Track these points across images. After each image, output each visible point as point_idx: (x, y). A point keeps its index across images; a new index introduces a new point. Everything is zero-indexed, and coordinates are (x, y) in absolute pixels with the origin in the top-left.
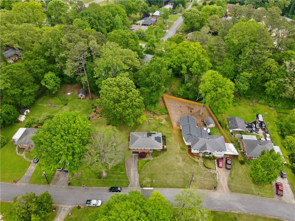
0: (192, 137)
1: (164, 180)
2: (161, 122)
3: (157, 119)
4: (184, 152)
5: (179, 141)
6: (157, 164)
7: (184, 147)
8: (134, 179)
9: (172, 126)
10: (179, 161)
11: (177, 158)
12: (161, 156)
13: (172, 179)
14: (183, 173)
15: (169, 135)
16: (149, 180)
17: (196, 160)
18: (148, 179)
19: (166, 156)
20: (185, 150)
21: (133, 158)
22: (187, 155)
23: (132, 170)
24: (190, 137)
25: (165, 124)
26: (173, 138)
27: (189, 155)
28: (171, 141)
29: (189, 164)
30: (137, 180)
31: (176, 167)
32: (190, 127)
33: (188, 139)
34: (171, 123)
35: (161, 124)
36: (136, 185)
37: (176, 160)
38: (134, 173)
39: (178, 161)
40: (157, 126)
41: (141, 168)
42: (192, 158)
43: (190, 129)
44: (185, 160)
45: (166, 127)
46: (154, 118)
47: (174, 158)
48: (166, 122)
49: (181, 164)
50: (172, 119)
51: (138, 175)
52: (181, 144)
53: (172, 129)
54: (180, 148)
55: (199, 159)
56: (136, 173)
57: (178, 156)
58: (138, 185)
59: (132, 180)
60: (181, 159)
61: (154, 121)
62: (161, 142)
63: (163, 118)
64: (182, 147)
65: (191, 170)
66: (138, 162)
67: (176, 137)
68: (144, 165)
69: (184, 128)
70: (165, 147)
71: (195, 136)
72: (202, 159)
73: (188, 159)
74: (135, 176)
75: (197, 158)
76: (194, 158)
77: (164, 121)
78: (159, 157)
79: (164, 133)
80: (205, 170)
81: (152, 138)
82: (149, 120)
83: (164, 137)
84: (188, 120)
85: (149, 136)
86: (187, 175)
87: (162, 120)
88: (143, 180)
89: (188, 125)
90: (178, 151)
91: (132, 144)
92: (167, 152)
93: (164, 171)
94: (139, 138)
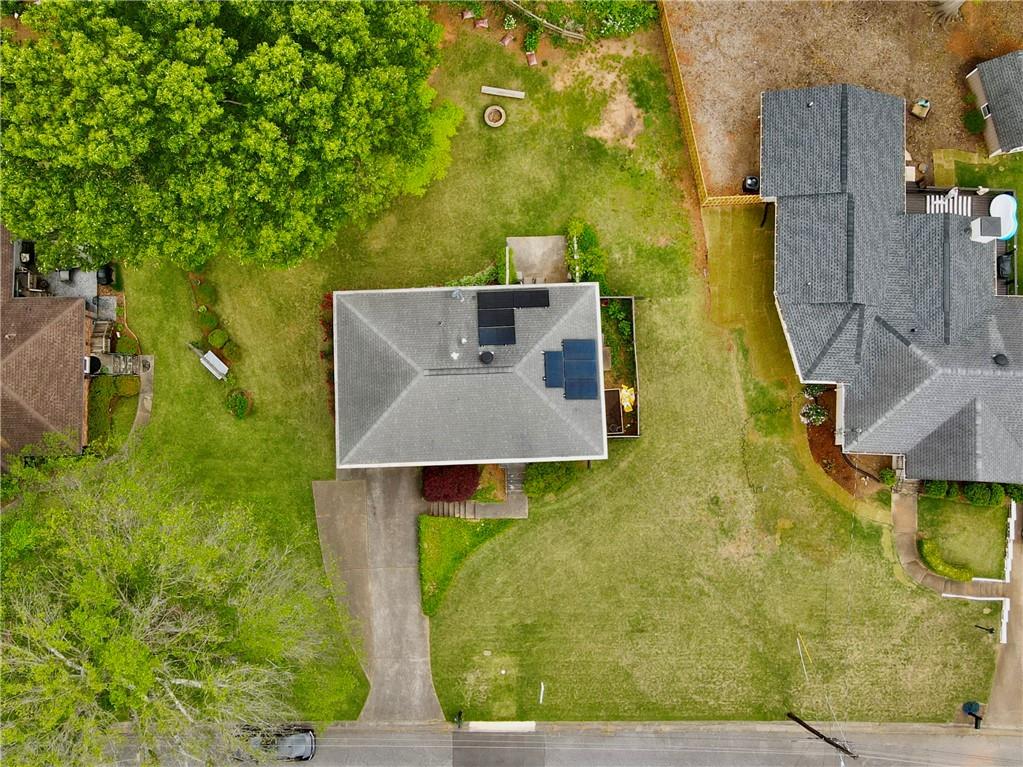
0: (860, 334)
1: (616, 668)
2: (597, 121)
3: (558, 86)
4: (776, 440)
5: (740, 332)
6: (564, 553)
7: (782, 394)
8: (398, 656)
9: (687, 171)
10: (735, 523)
11: (715, 501)
12: (594, 488)
13: (673, 660)
14: (755, 622)
15: (659, 276)
16: (501, 667)
17: (868, 512)
18: (496, 660)
19: (631, 480)
20: (787, 423)
21: (377, 492)
22: (794, 473)
23: (373, 589)
24: (840, 329)
25: (629, 143)
26: (692, 301)
27: (815, 471)
28: (678, 334)
29: (806, 547)
30: (420, 663)
31: (710, 579)
32: (850, 233)
33: (823, 353)
34: (679, 136)
35: (595, 151)
36: (416, 702)
37: (713, 522)
38: (394, 614)
39: (724, 531)
40: (563, 178)
41: (444, 582)
42: (840, 494)
43: (850, 255)
44: (776, 514)
45: (636, 177)
46: (534, 83)
47: (693, 501)
48: (638, 127)
49: (743, 551)
50: (686, 82)
51: (423, 628)
52: (756, 365)
53: (687, 205)
54: (742, 405)
55: (884, 500)
56: (405, 613)
57: (728, 482)
58: (431, 700)
59: (382, 667)
60: (746, 506)
61: (535, 118)
62: (594, 395)
63: (611, 77)
64: (762, 391)
65: (815, 597)
66: (417, 523)
67: (715, 289)
68: (461, 556)
69: (794, 232)
70: (626, 397)
71: (885, 324)
72: (911, 502)
73: (800, 504)
74: (399, 636)
75: (878, 487)
76: (851, 490)
77: (622, 108)
78: (574, 494)
79: (618, 255)
80: (921, 590)
81: (518, 369)
82: (483, 102)
83: (620, 310)
84: (844, 147)
85: (491, 349)
86: (787, 634)
87: (605, 99)
88: (464, 668)
89: (838, 206)
90: (733, 438)
91: (357, 428)
92: (645, 444)
93: (619, 604)
94: (407, 376)
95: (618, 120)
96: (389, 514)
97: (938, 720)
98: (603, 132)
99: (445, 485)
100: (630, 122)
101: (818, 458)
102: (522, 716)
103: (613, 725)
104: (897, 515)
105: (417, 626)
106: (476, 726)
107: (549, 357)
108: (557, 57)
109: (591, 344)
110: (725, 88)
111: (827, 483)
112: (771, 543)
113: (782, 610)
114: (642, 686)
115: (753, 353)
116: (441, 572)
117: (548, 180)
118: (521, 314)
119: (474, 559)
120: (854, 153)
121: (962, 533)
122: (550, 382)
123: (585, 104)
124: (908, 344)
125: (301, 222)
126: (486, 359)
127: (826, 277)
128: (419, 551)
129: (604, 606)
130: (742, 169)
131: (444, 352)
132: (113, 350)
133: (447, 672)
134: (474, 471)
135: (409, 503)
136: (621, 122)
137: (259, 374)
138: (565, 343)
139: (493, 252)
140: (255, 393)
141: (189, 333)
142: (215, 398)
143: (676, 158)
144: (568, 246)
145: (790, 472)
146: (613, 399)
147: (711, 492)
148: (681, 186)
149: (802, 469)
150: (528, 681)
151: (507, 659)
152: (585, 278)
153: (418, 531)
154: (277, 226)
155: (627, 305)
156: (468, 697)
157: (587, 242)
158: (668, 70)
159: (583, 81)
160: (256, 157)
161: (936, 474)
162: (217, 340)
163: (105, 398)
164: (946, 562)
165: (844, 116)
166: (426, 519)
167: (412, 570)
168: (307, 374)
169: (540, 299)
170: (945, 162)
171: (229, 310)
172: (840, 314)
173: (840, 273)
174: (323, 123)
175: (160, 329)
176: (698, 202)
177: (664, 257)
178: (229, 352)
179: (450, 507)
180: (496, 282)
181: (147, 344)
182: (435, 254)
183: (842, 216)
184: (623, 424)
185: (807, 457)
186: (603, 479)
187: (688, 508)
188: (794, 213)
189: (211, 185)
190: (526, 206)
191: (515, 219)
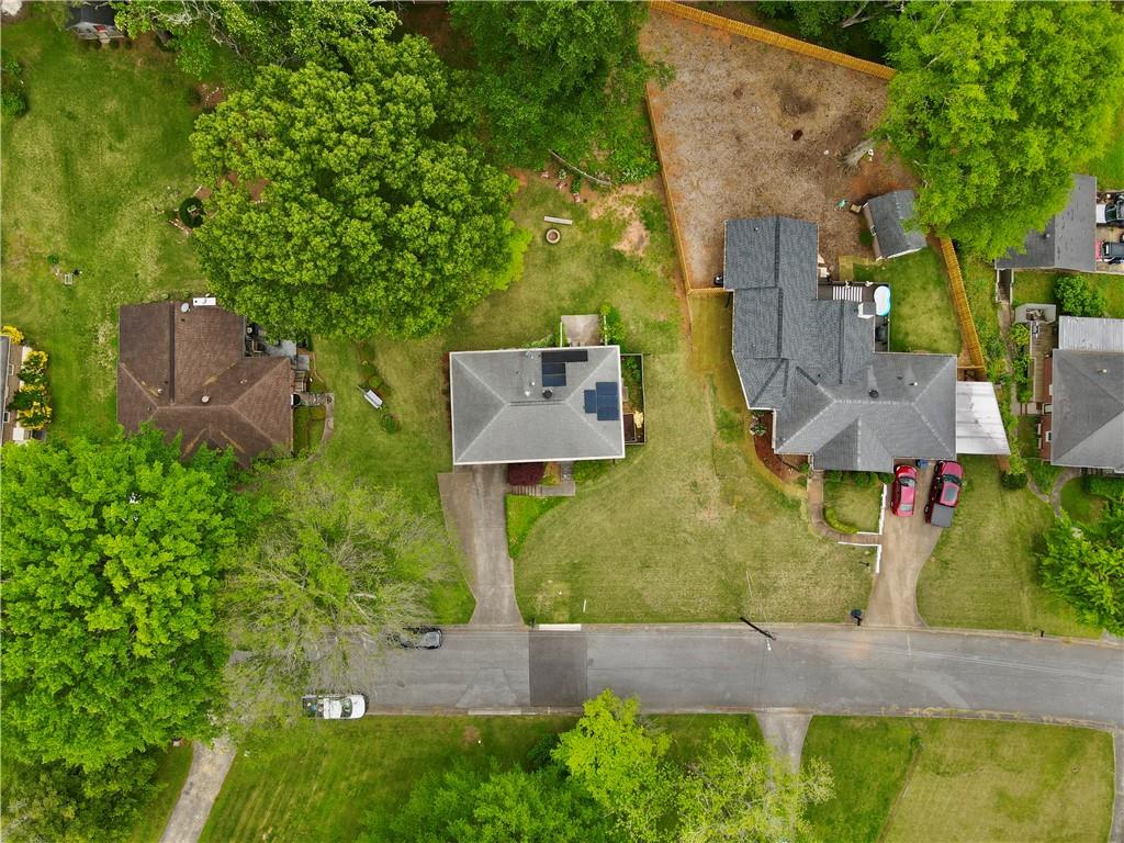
0: (786, 377)
1: (632, 591)
2: (620, 239)
3: (594, 216)
4: (734, 445)
5: (711, 376)
6: (598, 518)
7: (738, 415)
8: (494, 583)
9: (677, 272)
10: (707, 499)
11: (695, 484)
12: (618, 476)
13: (668, 585)
14: (719, 561)
15: (660, 341)
16: (560, 590)
17: (793, 491)
18: (556, 586)
19: (641, 472)
20: (741, 435)
21: (479, 479)
22: (745, 467)
23: (477, 541)
24: (773, 375)
25: (640, 253)
26: (681, 357)
27: (759, 466)
28: (672, 378)
29: (752, 513)
30: (508, 587)
31: (691, 534)
32: (780, 314)
33: (762, 390)
34: (672, 249)
35: (618, 259)
36: (505, 612)
37: (693, 498)
38: (490, 558)
39: (699, 503)
40: (597, 277)
41: (522, 537)
42: (774, 480)
43: (780, 327)
44: (733, 492)
45: (645, 276)
46: (579, 214)
47: (681, 484)
48: (646, 243)
49: (712, 516)
50: (677, 213)
51: (509, 566)
52: (721, 397)
53: (678, 294)
54: (712, 423)
55: (802, 482)
56: (497, 557)
57: (703, 472)
58: (515, 611)
59: (483, 591)
60: (715, 489)
61: (580, 237)
62: (616, 417)
63: (629, 210)
64: (726, 415)
65: (758, 544)
66: (505, 499)
67: (695, 348)
68: (533, 520)
69: (745, 312)
70: (638, 418)
71: (802, 371)
72: (820, 484)
73: (749, 487)
74: (494, 571)
75: (798, 475)
76: (782, 478)
77: (636, 230)
78: (605, 480)
79: (633, 327)
80: (825, 540)
81: (567, 402)
82: (545, 226)
83: (634, 363)
84: (777, 258)
85: (551, 389)
86: (740, 568)
87: (625, 224)
88: (536, 591)
89: (773, 296)
90: (706, 443)
91: (467, 438)
92: (650, 448)
93: (634, 550)
94: (497, 406)
95: (633, 238)
96: (487, 493)
97: (834, 621)
98: (623, 246)
99: (522, 475)
100: (641, 239)
101: (761, 457)
102: (572, 621)
103: (629, 626)
104: (811, 493)
105: (506, 565)
106: (543, 627)
107: (587, 393)
108: (593, 196)
109: (615, 384)
110: (703, 216)
111: (766, 472)
112: (730, 511)
113: (737, 553)
114: (649, 601)
115: (719, 391)
116: (520, 531)
117: (587, 277)
118: (568, 365)
119: (541, 521)
120: (783, 261)
121: (853, 504)
122: (588, 410)
123: (612, 228)
124: (816, 384)
125: (430, 313)
126: (547, 395)
127: (765, 342)
128: (506, 516)
129: (624, 551)
130: (714, 270)
131: (521, 392)
132: (308, 390)
133: (524, 594)
134: (541, 466)
135: (499, 487)
136: (636, 240)
137: (403, 406)
138: (597, 384)
139: (552, 325)
140: (400, 418)
141: (356, 379)
142: (374, 420)
143: (671, 262)
144: (601, 322)
145: (743, 466)
146: (629, 420)
147: (692, 479)
148: (674, 281)
149: (750, 464)
150: (576, 598)
151: (563, 585)
152: (611, 343)
153: (506, 504)
154: (415, 316)
155: (638, 359)
156: (538, 609)
157: (613, 319)
158: (666, 205)
159: (610, 213)
160: (401, 275)
161: (834, 467)
162: (375, 383)
163: (303, 421)
164: (841, 522)
165: (777, 237)
166: (511, 497)
167: (502, 529)
168: (433, 405)
169: (581, 356)
170: (847, 264)
171: (383, 363)
172: (773, 365)
173: (773, 339)
174: (443, 253)
175: (337, 376)
176: (685, 292)
177: (663, 328)
178: (383, 391)
179: (526, 489)
180: (554, 346)
181: (329, 386)
182: (514, 327)
183: (775, 302)
184: (635, 436)
185: (753, 456)
186: (623, 471)
187: (677, 489)
188: (745, 300)
189: (375, 293)
190: (573, 295)
191: (566, 304)
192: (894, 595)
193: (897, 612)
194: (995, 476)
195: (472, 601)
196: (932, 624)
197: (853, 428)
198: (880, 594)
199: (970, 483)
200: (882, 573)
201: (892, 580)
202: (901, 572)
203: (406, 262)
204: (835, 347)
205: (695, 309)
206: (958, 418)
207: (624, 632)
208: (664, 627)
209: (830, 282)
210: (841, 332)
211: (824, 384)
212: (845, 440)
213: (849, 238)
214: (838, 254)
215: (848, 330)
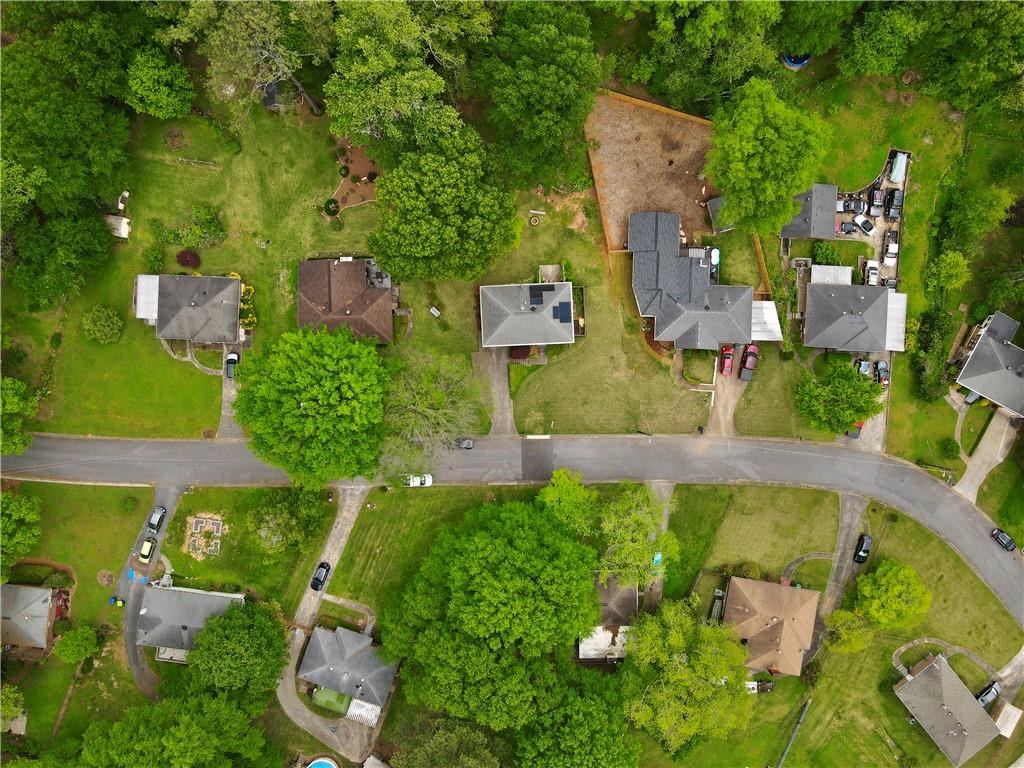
0: (661, 299)
1: (578, 416)
2: (572, 222)
3: (558, 210)
4: (633, 336)
5: (622, 299)
6: (560, 376)
7: (635, 320)
8: (502, 413)
9: (603, 240)
10: (619, 365)
11: (612, 358)
12: (571, 353)
13: (597, 413)
14: (626, 400)
15: (594, 279)
16: (539, 417)
17: (666, 361)
18: (536, 414)
19: (583, 350)
20: (637, 330)
21: (494, 356)
23: (493, 390)
24: (654, 298)
25: (583, 230)
26: (605, 288)
27: (647, 348)
28: (599, 299)
29: (643, 373)
30: (510, 416)
31: (610, 385)
32: (658, 265)
33: (648, 306)
34: (600, 228)
35: (571, 234)
36: (508, 429)
37: (611, 365)
38: (500, 399)
39: (615, 368)
40: (559, 244)
41: (518, 387)
42: (656, 355)
43: (658, 272)
44: (633, 362)
45: (585, 243)
46: (549, 208)
47: (604, 358)
48: (586, 224)
49: (622, 375)
50: (603, 208)
51: (510, 403)
52: (627, 310)
53: (604, 253)
54: (622, 324)
55: (671, 357)
56: (504, 398)
57: (617, 351)
58: (513, 428)
59: (496, 417)
60: (623, 360)
61: (549, 221)
62: (570, 321)
63: (576, 206)
64: (629, 320)
65: (646, 390)
66: (508, 367)
67: (613, 283)
68: (524, 378)
69: (640, 264)
70: (581, 322)
71: (669, 296)
72: (681, 357)
73: (642, 359)
74: (502, 406)
75: (668, 353)
76: (660, 354)
77: (580, 218)
78: (563, 355)
79: (579, 271)
80: (683, 388)
81: (544, 313)
82: (530, 216)
83: (579, 291)
84: (656, 235)
85: (535, 306)
86: (637, 404)
87: (574, 214)
88: (525, 417)
89: (654, 255)
90: (618, 336)
91: (490, 332)
92: (588, 337)
93: (579, 394)
94: (507, 315)
95: (579, 222)
96: (498, 364)
97: (689, 433)
98: (573, 227)
99: (518, 353)
100: (583, 222)
101: (648, 343)
102: (545, 433)
103: (577, 436)
104: (675, 362)
105: (508, 403)
106: (529, 437)
107: (554, 308)
108: (557, 199)
109: (569, 303)
110: (618, 209)
111: (651, 351)
112: (631, 372)
113: (635, 396)
114: (587, 423)
115: (625, 307)
116: (517, 384)
117: (554, 244)
118: (544, 293)
119: (528, 379)
120: (660, 235)
121: (698, 368)
122: (555, 317)
123: (567, 216)
124: (676, 302)
126: (533, 309)
127: (650, 280)
128: (509, 376)
129: (573, 395)
130: (624, 240)
131: (519, 308)
132: (399, 307)
133: (519, 419)
134: (528, 347)
135: (505, 360)
136: (580, 223)
137: (452, 315)
138: (560, 303)
139: (535, 271)
140: (449, 322)
141: (425, 300)
142: (435, 324)
143: (600, 236)
144: (561, 269)
145: (639, 348)
146: (577, 323)
147: (610, 356)
148: (602, 246)
149: (642, 346)
150: (547, 421)
151: (540, 414)
152: (567, 281)
153: (509, 369)
155: (582, 289)
156: (527, 426)
157: (568, 268)
158: (598, 203)
159: (566, 208)
161: (687, 347)
162: (436, 304)
163: (398, 324)
164: (692, 378)
165: (657, 223)
166: (512, 365)
167: (507, 383)
168: (468, 314)
169: (551, 288)
170: (697, 237)
171: (439, 292)
172: (654, 292)
173: (654, 279)
175: (414, 299)
176: (607, 252)
177: (595, 272)
178: (440, 307)
179: (520, 361)
180: (536, 282)
181: (410, 304)
182: (513, 271)
183: (655, 259)
184: (580, 331)
185: (644, 342)
186: (573, 350)
187: (602, 360)
188: (639, 257)
190: (546, 254)
191: (542, 259)
192: (721, 418)
193: (723, 428)
194: (777, 353)
195: (490, 423)
196: (742, 434)
197: (696, 326)
198: (714, 418)
199: (763, 357)
200: (715, 407)
201: (720, 410)
202: (725, 406)
203: (470, 245)
204: (687, 282)
205: (613, 261)
206: (753, 321)
207: (573, 440)
208: (596, 436)
209: (687, 246)
210: (690, 275)
211: (681, 303)
212: (692, 333)
213: (699, 221)
214: (692, 230)
215: (694, 274)
